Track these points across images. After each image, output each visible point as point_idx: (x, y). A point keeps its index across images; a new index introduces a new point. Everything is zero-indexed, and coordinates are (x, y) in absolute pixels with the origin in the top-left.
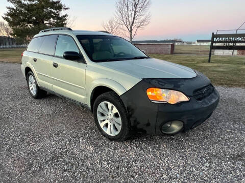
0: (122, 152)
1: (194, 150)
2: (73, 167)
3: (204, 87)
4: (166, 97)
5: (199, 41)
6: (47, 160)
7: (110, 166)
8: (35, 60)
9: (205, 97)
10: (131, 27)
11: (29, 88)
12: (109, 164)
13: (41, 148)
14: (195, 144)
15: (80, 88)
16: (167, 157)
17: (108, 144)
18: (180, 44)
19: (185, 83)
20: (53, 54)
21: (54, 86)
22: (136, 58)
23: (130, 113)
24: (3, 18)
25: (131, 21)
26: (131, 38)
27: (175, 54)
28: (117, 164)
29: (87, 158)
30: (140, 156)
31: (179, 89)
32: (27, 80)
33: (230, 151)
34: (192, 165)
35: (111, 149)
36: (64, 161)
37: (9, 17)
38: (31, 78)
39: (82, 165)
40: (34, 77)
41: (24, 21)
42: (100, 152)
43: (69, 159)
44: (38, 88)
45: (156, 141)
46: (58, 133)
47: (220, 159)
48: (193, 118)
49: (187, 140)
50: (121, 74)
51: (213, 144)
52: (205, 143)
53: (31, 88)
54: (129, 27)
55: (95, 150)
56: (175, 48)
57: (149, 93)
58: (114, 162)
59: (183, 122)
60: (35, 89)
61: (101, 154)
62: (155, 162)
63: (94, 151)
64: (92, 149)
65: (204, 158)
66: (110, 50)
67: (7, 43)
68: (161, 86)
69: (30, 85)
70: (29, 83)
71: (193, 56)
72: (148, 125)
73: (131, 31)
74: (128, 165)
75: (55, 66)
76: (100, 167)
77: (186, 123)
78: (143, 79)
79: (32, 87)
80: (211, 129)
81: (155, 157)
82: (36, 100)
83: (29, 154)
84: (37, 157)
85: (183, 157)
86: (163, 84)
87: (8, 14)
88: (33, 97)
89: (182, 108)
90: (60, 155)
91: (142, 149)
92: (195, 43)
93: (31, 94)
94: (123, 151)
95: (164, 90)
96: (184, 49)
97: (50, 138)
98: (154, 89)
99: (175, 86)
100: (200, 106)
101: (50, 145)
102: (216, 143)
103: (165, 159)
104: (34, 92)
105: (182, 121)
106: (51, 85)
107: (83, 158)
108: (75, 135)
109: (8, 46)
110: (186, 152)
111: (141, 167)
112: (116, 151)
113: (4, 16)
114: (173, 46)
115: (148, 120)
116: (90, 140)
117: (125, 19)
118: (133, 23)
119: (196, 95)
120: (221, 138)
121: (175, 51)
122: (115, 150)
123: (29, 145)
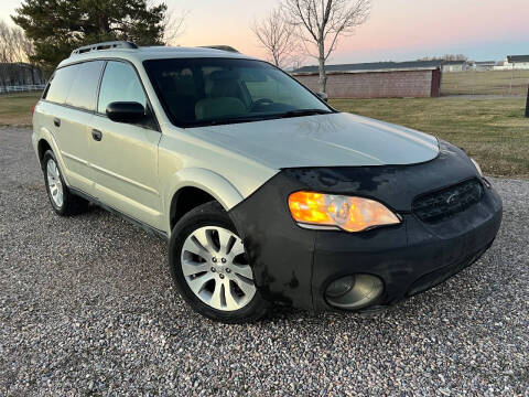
0: (234, 351)
1: (420, 352)
2: (107, 386)
3: (452, 188)
4: (338, 215)
5: (512, 59)
6: (51, 366)
7: (196, 384)
8: (57, 124)
9: (451, 214)
10: (321, 31)
11: (49, 191)
12: (196, 379)
13: (45, 338)
14: (427, 335)
15: (147, 190)
16: (344, 368)
17: (206, 331)
18: (460, 68)
19: (393, 178)
20: (93, 108)
21: (98, 186)
22: (291, 115)
23: (252, 254)
24: (14, 19)
25: (320, 16)
26: (322, 59)
27: (442, 95)
28: (215, 382)
29: (148, 363)
30: (277, 363)
31: (372, 194)
32: (45, 169)
33: (520, 356)
34: (405, 389)
35: (210, 342)
36: (90, 370)
37: (28, 17)
38: (51, 165)
39: (131, 381)
40: (56, 162)
41: (61, 24)
42: (181, 350)
43: (104, 365)
44: (66, 190)
45: (326, 327)
46: (95, 301)
47: (486, 377)
48: (410, 270)
49: (409, 325)
50: (235, 156)
51: (477, 335)
52: (456, 335)
53: (52, 190)
54: (316, 31)
55: (171, 344)
56: (444, 79)
57: (294, 205)
58: (208, 375)
59: (382, 279)
60: (60, 192)
61: (182, 355)
62: (310, 380)
63: (167, 347)
64: (164, 341)
65: (442, 372)
66: (239, 93)
67: (28, 79)
68: (324, 187)
69: (51, 182)
70: (49, 178)
71: (487, 101)
72: (294, 283)
73: (321, 41)
74: (242, 383)
75: (97, 136)
76: (172, 386)
77: (388, 282)
78: (283, 170)
79: (56, 187)
80: (481, 297)
81: (314, 367)
82: (64, 220)
83: (14, 350)
84: (29, 357)
85: (386, 368)
86: (332, 181)
87: (26, 11)
88: (57, 212)
89: (376, 242)
90: (84, 355)
91: (285, 344)
92: (501, 64)
93: (53, 205)
94: (238, 348)
95: (332, 197)
96: (469, 82)
97: (71, 312)
98: (308, 194)
99: (362, 187)
100: (430, 236)
101: (68, 329)
102: (485, 334)
103: (336, 374)
104: (59, 200)
105: (378, 276)
106: (91, 182)
107: (137, 364)
108: (134, 304)
109: (29, 87)
110: (398, 355)
111: (272, 389)
112: (221, 348)
113: (16, 15)
114: (437, 75)
115: (293, 273)
116: (164, 321)
117: (304, 11)
118: (325, 21)
119: (423, 209)
120: (505, 322)
121: (443, 87)
122: (220, 344)
123: (20, 328)
